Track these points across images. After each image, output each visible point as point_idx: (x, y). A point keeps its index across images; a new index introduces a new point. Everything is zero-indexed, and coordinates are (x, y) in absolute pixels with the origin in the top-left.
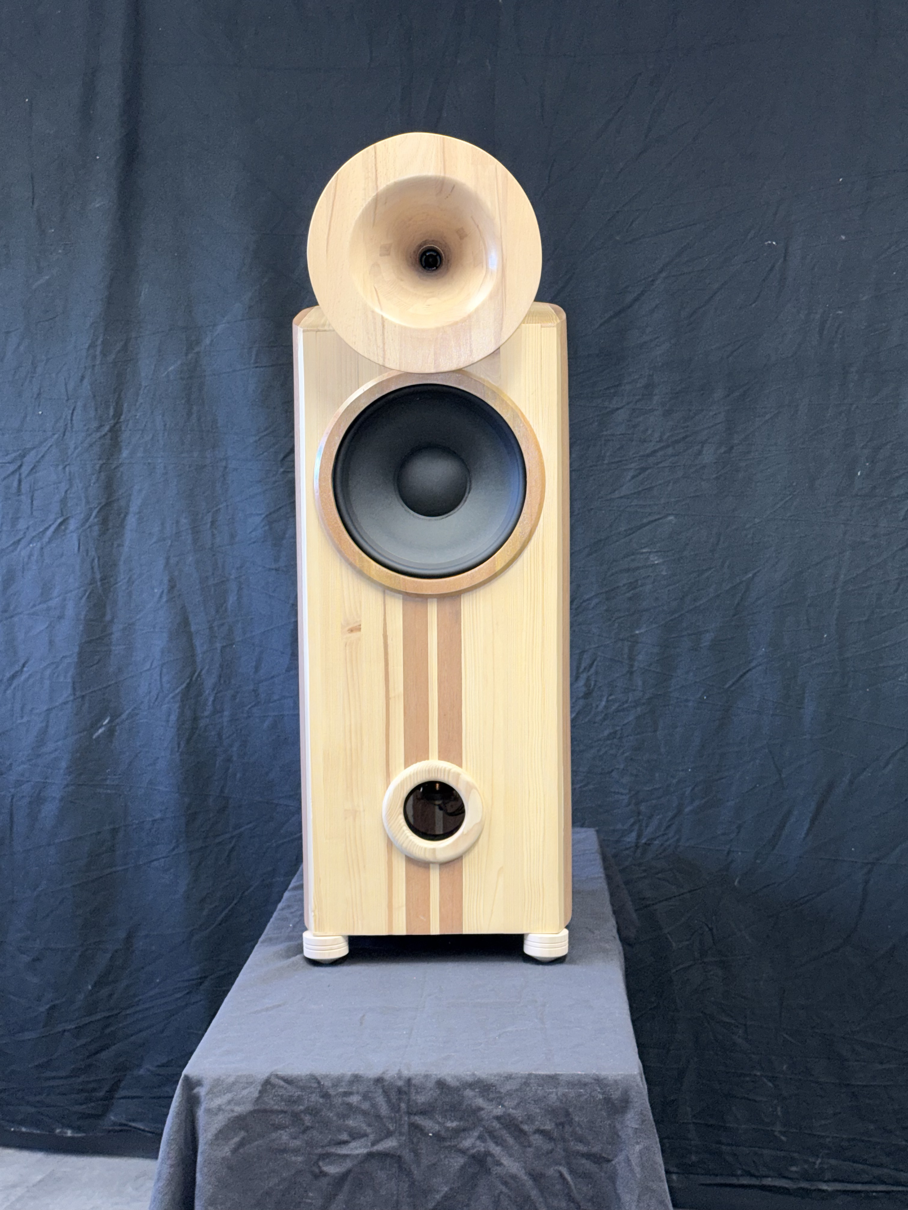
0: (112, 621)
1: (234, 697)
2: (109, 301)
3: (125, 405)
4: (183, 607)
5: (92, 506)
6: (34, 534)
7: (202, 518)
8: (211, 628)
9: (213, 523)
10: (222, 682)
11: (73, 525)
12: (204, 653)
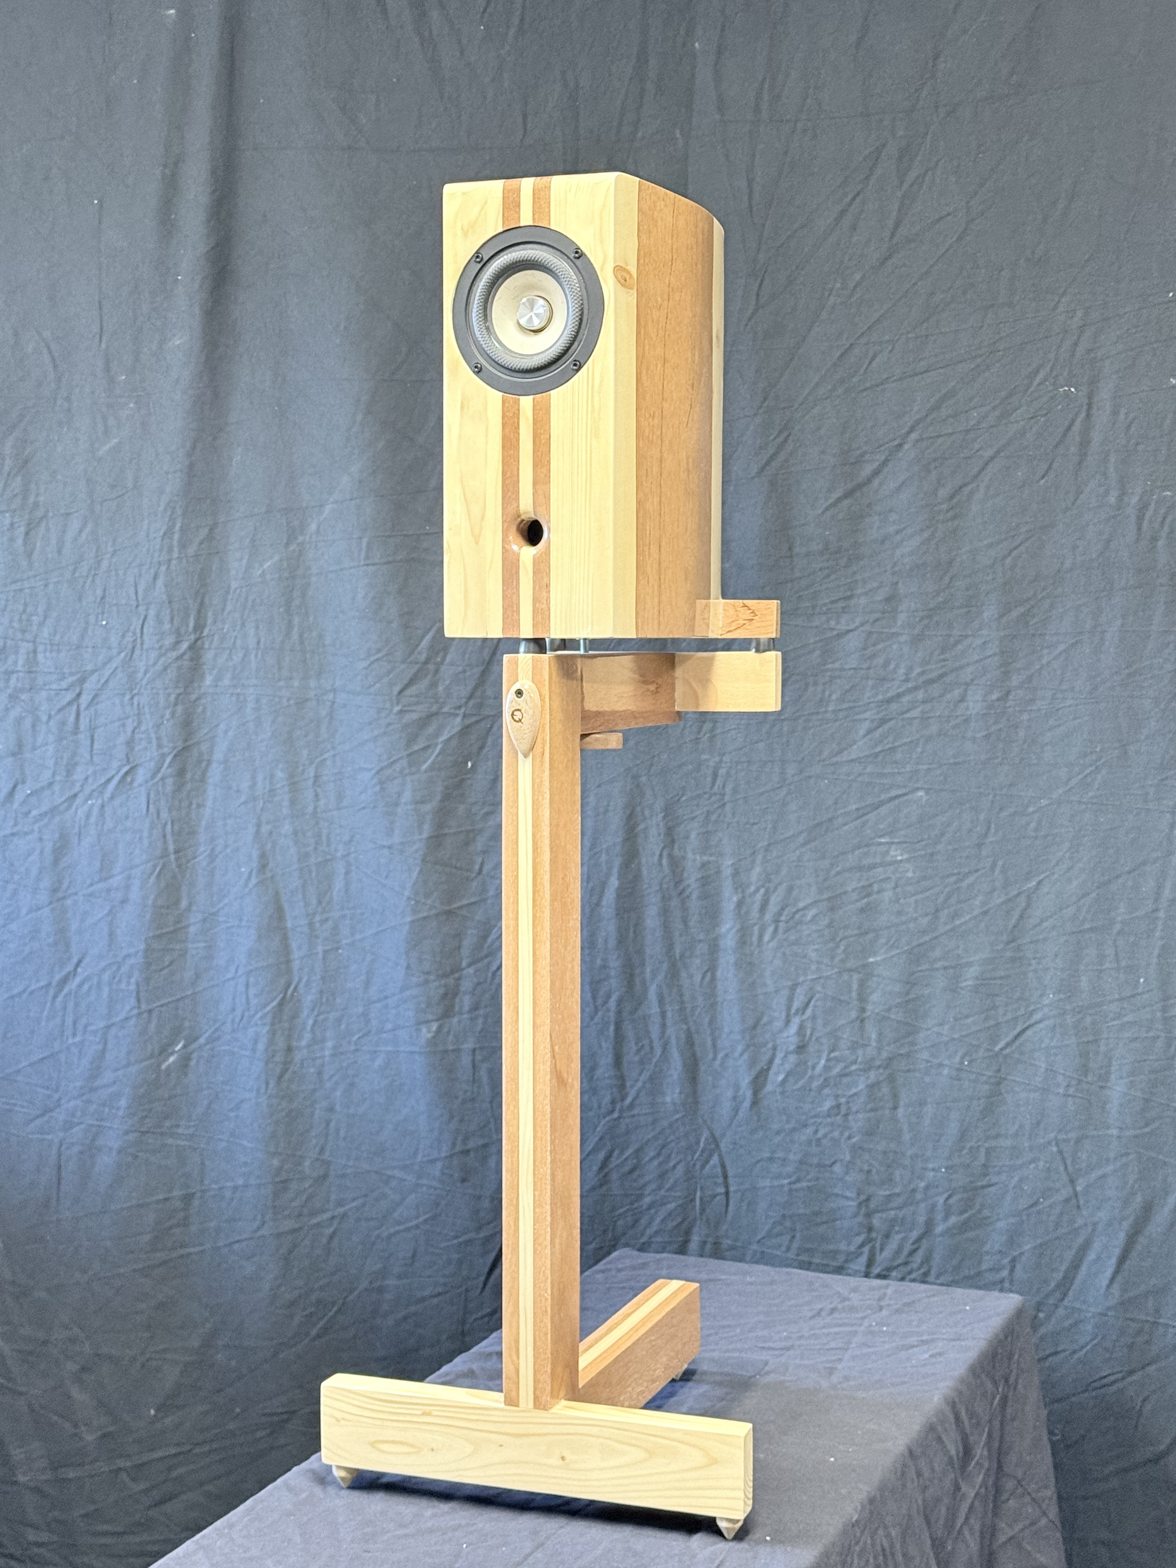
0: (189, 909)
1: (339, 1021)
2: (191, 472)
3: (210, 614)
4: (277, 893)
5: (165, 750)
6: (94, 787)
7: (303, 771)
8: (311, 925)
9: (317, 777)
10: (324, 1000)
11: (141, 775)
12: (302, 958)
